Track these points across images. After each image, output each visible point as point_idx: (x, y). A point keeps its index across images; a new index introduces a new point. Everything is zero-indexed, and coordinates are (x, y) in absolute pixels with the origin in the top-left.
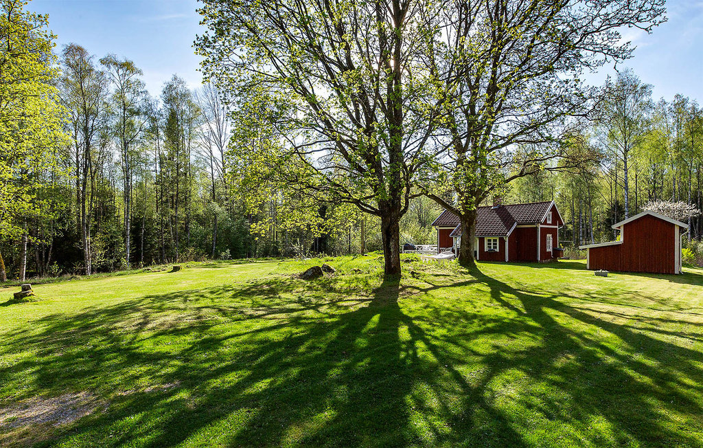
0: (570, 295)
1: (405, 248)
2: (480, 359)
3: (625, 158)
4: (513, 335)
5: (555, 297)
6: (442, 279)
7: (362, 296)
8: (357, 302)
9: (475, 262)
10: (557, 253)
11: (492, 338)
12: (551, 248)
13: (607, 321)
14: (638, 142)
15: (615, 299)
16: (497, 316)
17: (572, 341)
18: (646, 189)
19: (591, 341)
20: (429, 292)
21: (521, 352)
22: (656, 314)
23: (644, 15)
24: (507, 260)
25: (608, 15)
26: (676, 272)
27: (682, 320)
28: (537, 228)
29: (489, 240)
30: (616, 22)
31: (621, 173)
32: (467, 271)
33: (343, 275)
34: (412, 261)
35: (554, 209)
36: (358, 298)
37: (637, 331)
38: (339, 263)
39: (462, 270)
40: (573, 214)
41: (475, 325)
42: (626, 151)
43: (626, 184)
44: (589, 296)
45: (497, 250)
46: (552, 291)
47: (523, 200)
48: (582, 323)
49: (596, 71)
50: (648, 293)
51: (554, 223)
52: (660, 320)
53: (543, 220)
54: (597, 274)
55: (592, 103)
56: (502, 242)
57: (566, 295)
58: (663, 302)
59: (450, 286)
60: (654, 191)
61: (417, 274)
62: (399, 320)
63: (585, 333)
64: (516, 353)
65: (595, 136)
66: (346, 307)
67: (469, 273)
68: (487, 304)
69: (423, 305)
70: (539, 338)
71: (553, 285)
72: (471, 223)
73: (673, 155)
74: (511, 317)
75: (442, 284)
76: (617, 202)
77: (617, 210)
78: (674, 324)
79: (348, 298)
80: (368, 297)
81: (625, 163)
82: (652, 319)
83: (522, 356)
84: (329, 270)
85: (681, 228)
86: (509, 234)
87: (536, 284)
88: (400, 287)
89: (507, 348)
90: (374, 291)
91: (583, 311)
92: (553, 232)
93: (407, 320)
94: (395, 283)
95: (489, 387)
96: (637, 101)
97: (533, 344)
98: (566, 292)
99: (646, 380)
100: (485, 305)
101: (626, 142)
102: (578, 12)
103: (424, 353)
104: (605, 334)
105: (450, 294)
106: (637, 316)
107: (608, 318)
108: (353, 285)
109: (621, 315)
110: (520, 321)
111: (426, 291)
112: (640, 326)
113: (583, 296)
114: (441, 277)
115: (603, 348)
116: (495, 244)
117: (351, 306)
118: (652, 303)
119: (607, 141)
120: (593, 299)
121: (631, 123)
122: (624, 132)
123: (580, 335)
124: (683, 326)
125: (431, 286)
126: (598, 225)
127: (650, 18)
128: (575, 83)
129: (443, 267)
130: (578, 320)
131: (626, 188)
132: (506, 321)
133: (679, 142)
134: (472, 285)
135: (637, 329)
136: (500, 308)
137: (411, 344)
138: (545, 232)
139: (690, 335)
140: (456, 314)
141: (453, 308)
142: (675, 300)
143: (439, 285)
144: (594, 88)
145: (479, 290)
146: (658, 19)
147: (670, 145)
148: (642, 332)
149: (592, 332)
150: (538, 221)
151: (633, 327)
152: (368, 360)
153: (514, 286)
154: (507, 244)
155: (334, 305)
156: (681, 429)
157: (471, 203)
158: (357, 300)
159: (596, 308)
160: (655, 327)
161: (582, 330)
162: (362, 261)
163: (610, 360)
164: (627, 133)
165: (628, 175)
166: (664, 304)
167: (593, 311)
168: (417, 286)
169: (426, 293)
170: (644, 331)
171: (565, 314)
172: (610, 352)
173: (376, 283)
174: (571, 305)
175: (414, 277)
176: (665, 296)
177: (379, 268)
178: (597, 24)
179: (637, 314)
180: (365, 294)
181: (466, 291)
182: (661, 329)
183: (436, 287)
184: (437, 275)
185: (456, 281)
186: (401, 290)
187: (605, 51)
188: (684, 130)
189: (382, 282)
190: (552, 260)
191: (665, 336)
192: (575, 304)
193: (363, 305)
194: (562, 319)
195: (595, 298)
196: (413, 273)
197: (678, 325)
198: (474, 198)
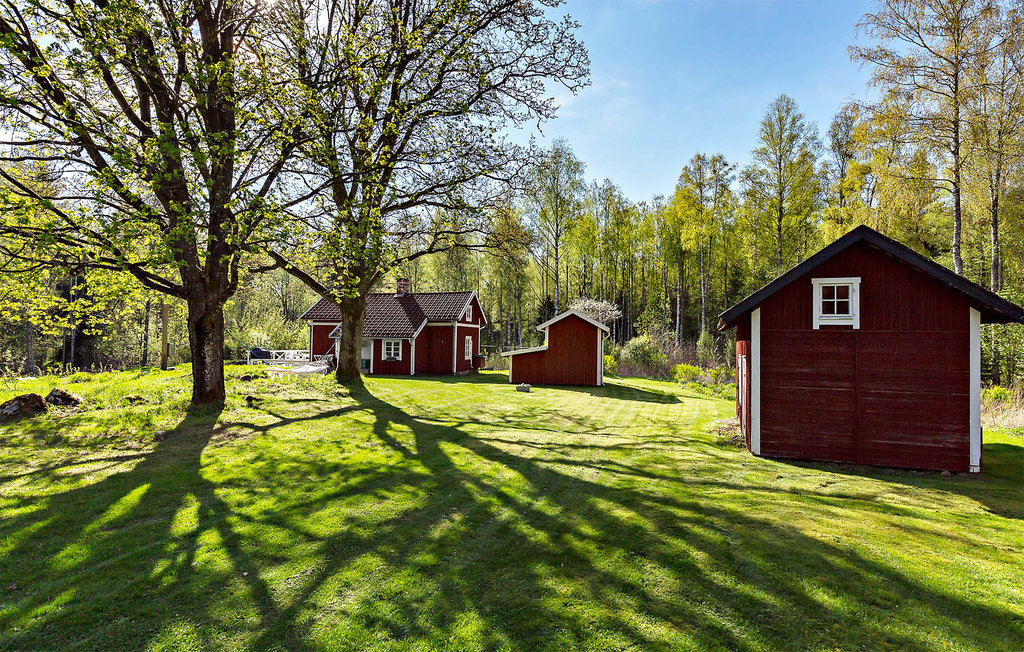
0: (482, 420)
1: (253, 357)
2: (314, 546)
3: (557, 245)
4: (385, 493)
5: (461, 424)
6: (302, 406)
7: (128, 449)
8: (109, 464)
9: (362, 377)
10: (478, 361)
11: (350, 504)
12: (471, 355)
13: (514, 454)
14: (569, 227)
15: (531, 422)
16: (370, 463)
17: (466, 491)
18: (577, 284)
19: (490, 486)
20: (271, 432)
21: (388, 522)
22: (570, 439)
23: (569, 71)
24: (413, 372)
25: (534, 59)
26: (599, 384)
27: (593, 443)
28: (452, 327)
29: (389, 344)
30: (542, 70)
31: (552, 262)
32: (347, 391)
33: (99, 408)
34: (256, 377)
35: (474, 302)
36: (115, 454)
37: (543, 465)
38: (100, 386)
39: (341, 391)
40: (502, 310)
41: (330, 483)
42: (558, 236)
43: (557, 276)
44: (505, 421)
45: (400, 358)
46: (458, 416)
47: (442, 287)
48: (485, 461)
49: (521, 126)
50: (567, 411)
51: (475, 322)
52: (573, 446)
53: (460, 317)
54: (519, 390)
55: (516, 167)
56: (407, 346)
57: (476, 421)
58: (580, 422)
59: (313, 418)
60: (584, 288)
61: (258, 400)
62: (186, 492)
63: (485, 476)
64: (379, 525)
65: (526, 212)
66: (77, 477)
67: (351, 395)
68: (361, 445)
69: (250, 456)
70: (421, 493)
71: (464, 407)
72: (357, 317)
73: (600, 247)
74: (392, 462)
75: (300, 416)
76: (549, 298)
77: (548, 308)
78: (584, 451)
79: (91, 457)
80: (138, 450)
81: (557, 250)
82: (564, 446)
83: (387, 529)
84: (65, 400)
85: (603, 331)
86: (416, 335)
87: (442, 406)
88: (217, 426)
89: (368, 519)
90: (157, 438)
91: (489, 443)
92: (473, 332)
93: (204, 489)
94: (209, 419)
95: (312, 601)
96: (570, 178)
97: (409, 505)
98: (477, 417)
99: (541, 536)
100: (358, 447)
101: (557, 226)
102: (501, 44)
103: (208, 555)
104: (509, 474)
105: (307, 432)
106: (548, 444)
107: (515, 450)
108: (114, 429)
109: (532, 445)
110: (401, 469)
111: (264, 429)
112: (549, 458)
113: (497, 420)
114: (301, 403)
115: (501, 496)
116: (396, 349)
117: (89, 474)
118: (569, 424)
119: (539, 221)
120: (509, 425)
121: (563, 201)
122: (556, 213)
123: (476, 481)
124: (593, 452)
125: (278, 420)
126: (529, 325)
127: (575, 76)
128: (490, 132)
129: (310, 387)
130: (480, 458)
131: (557, 282)
132: (382, 470)
133: (606, 233)
134: (349, 415)
135: (546, 462)
136: (380, 448)
137: (190, 540)
138: (463, 332)
139: (598, 463)
140: (305, 467)
141: (304, 456)
142: (592, 418)
143: (294, 417)
144: (517, 148)
145: (357, 422)
146: (583, 80)
147: (599, 235)
148: (549, 465)
149: (493, 473)
150: (455, 318)
151: (542, 460)
152: (66, 597)
153: (411, 411)
154: (413, 349)
155: (47, 475)
156: (566, 605)
157: (353, 286)
158: (109, 460)
159: (507, 438)
160: (565, 457)
161: (482, 472)
162: (154, 381)
163: (506, 514)
164: (559, 213)
165: (560, 266)
166: (580, 424)
167: (502, 441)
168: (252, 421)
169: (264, 434)
170: (552, 464)
171: (467, 450)
172: (507, 501)
173: (168, 422)
174: (479, 435)
175: (250, 406)
176: (583, 414)
177: (186, 392)
178: (522, 65)
179: (549, 441)
180: (135, 444)
181: (336, 425)
182: (570, 459)
183: (285, 422)
184: (292, 402)
185: (325, 408)
186: (218, 431)
187: (529, 103)
188: (611, 220)
189: (181, 420)
190: (471, 371)
191: (573, 467)
192: (482, 433)
193: (122, 468)
194: (460, 457)
195: (510, 422)
196: (250, 399)
197: (589, 451)
198: (358, 279)
